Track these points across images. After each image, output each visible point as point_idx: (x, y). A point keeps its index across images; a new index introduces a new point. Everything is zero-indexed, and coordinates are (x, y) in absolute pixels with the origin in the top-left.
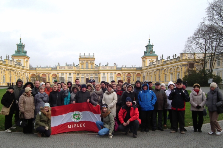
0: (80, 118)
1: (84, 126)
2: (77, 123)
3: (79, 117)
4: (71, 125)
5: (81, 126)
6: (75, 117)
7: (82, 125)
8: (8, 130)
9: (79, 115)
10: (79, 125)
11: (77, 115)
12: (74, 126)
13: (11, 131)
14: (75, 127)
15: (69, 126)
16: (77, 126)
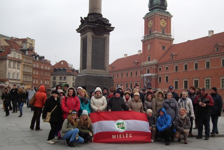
0: (125, 127)
1: (131, 137)
2: (122, 133)
3: (123, 126)
4: (115, 136)
5: (127, 137)
6: (119, 126)
7: (129, 136)
8: (50, 141)
9: (123, 123)
10: (125, 136)
13: (54, 143)
14: (120, 137)
15: (113, 136)
16: (122, 136)
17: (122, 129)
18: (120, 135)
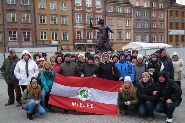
0: (88, 96)
1: (92, 108)
2: (83, 102)
3: (86, 94)
4: (75, 103)
5: (87, 107)
6: (82, 93)
7: (90, 106)
9: (87, 91)
10: (86, 105)
11: (84, 92)
12: (79, 104)
14: (80, 106)
15: (73, 103)
16: (82, 106)
17: (85, 97)
18: (81, 103)
